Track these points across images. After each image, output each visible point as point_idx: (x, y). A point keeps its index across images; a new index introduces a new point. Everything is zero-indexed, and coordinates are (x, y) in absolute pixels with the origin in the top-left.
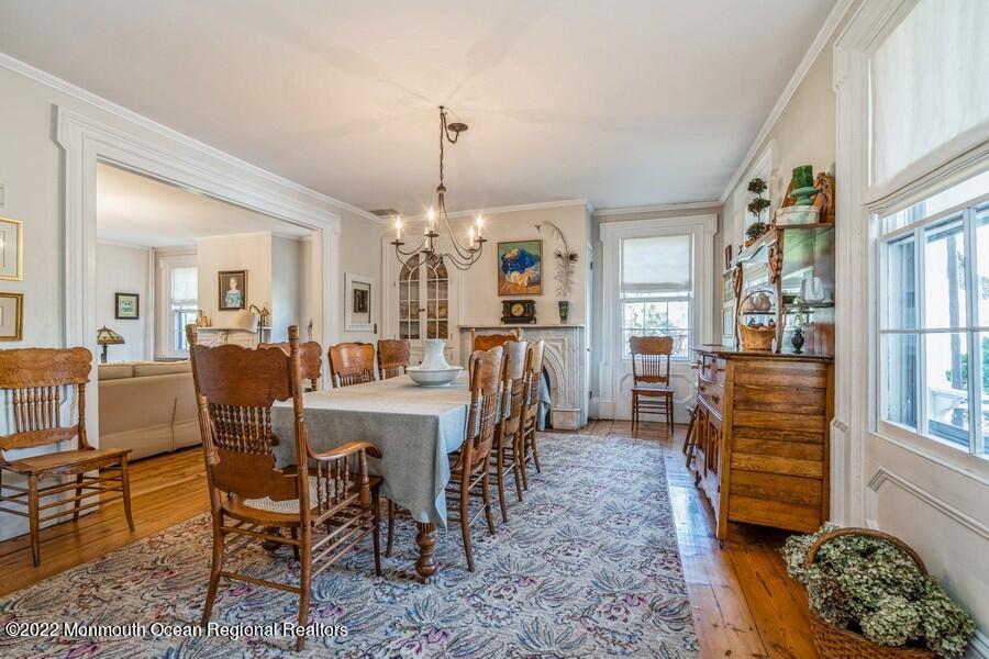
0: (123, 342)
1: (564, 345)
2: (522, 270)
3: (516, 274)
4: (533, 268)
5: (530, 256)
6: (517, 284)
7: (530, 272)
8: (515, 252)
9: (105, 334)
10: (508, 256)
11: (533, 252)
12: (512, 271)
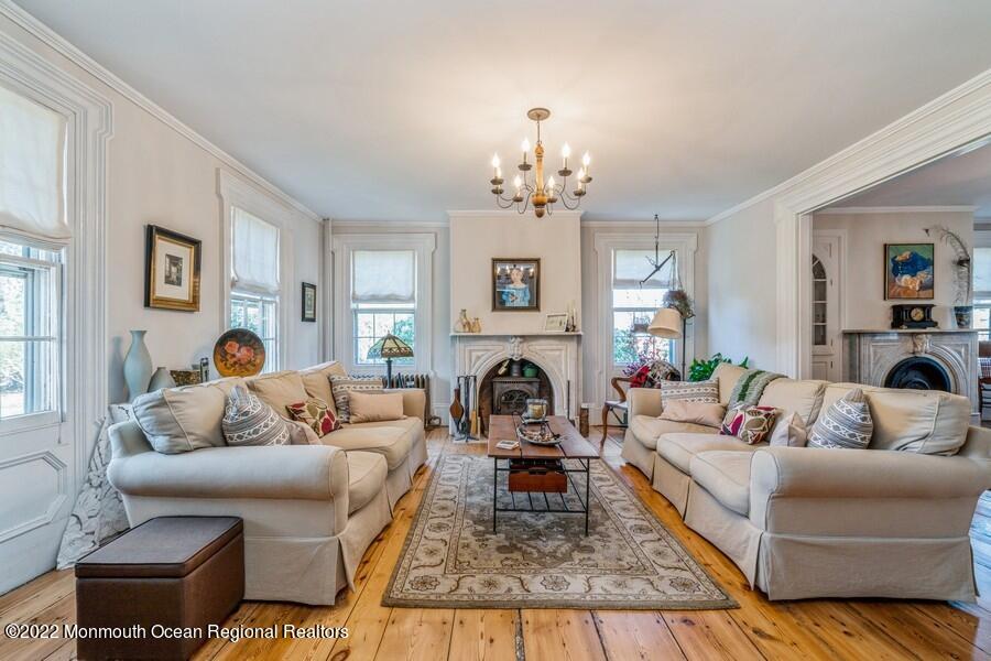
0: (410, 354)
1: (967, 350)
2: (913, 275)
3: (907, 277)
4: (925, 272)
5: (923, 259)
6: (908, 288)
7: (922, 276)
8: (906, 254)
9: (390, 344)
10: (899, 258)
11: (926, 256)
12: (903, 274)
